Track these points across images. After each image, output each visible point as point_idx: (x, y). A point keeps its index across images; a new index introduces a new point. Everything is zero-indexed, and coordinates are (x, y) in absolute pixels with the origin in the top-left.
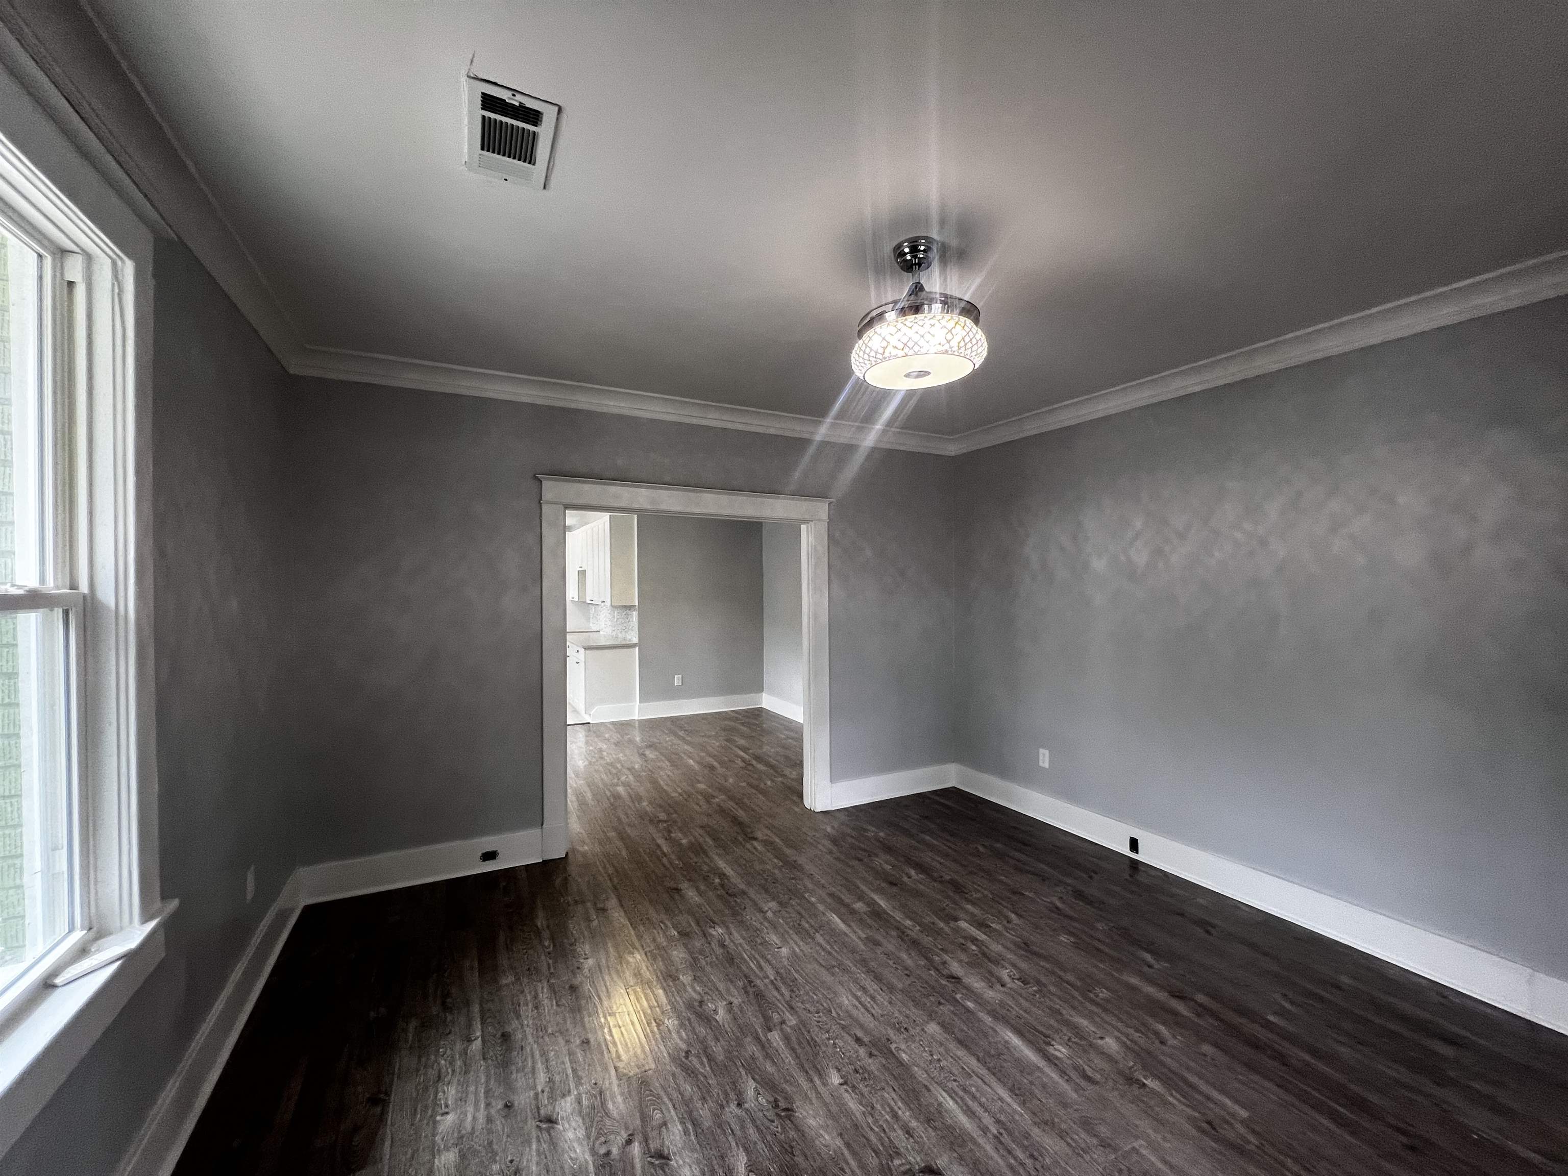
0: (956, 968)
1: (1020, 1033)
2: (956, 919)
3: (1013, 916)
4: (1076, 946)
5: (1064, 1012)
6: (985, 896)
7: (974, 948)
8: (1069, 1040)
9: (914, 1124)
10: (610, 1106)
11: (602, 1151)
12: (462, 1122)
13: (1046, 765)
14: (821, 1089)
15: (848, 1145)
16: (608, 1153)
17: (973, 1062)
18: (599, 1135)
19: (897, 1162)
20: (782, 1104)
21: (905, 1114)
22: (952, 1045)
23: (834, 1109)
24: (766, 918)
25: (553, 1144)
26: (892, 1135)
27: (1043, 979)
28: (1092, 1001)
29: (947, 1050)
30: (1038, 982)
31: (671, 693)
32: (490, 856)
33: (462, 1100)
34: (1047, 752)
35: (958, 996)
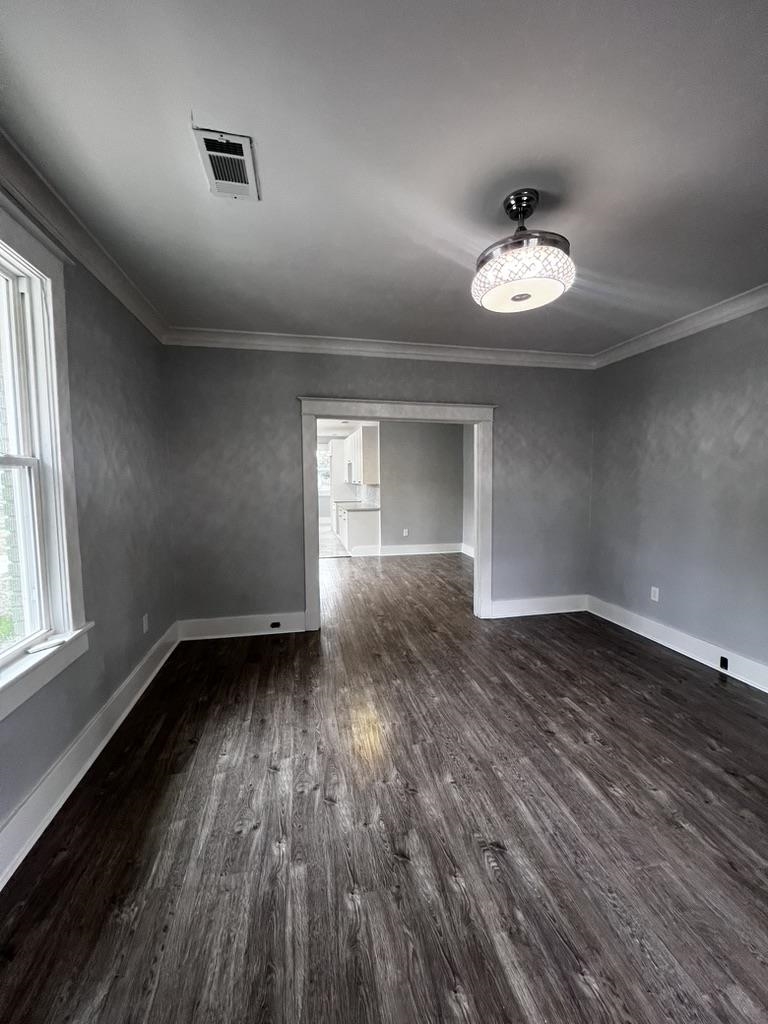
0: (553, 726)
1: (590, 775)
2: (562, 696)
3: (607, 699)
4: (653, 725)
5: (630, 768)
6: (590, 684)
7: (570, 716)
8: (628, 786)
9: (494, 815)
10: (310, 767)
11: (300, 790)
12: (231, 760)
13: (657, 600)
14: (438, 783)
15: (447, 818)
16: (302, 792)
17: (548, 786)
18: (301, 781)
19: (476, 835)
20: (411, 787)
21: (490, 808)
22: (536, 774)
23: (443, 796)
24: (429, 679)
25: (274, 782)
26: (478, 819)
27: (618, 743)
28: (655, 764)
29: (532, 777)
30: (615, 746)
31: (401, 540)
32: (276, 625)
33: (233, 749)
34: (657, 590)
35: (549, 744)
